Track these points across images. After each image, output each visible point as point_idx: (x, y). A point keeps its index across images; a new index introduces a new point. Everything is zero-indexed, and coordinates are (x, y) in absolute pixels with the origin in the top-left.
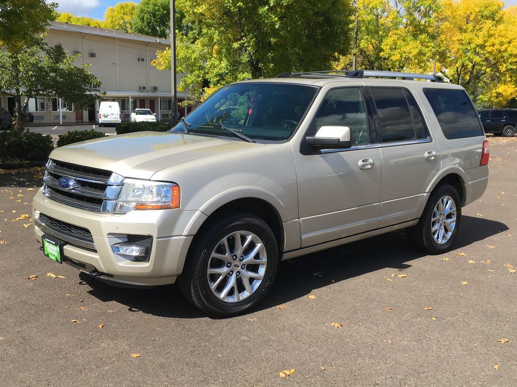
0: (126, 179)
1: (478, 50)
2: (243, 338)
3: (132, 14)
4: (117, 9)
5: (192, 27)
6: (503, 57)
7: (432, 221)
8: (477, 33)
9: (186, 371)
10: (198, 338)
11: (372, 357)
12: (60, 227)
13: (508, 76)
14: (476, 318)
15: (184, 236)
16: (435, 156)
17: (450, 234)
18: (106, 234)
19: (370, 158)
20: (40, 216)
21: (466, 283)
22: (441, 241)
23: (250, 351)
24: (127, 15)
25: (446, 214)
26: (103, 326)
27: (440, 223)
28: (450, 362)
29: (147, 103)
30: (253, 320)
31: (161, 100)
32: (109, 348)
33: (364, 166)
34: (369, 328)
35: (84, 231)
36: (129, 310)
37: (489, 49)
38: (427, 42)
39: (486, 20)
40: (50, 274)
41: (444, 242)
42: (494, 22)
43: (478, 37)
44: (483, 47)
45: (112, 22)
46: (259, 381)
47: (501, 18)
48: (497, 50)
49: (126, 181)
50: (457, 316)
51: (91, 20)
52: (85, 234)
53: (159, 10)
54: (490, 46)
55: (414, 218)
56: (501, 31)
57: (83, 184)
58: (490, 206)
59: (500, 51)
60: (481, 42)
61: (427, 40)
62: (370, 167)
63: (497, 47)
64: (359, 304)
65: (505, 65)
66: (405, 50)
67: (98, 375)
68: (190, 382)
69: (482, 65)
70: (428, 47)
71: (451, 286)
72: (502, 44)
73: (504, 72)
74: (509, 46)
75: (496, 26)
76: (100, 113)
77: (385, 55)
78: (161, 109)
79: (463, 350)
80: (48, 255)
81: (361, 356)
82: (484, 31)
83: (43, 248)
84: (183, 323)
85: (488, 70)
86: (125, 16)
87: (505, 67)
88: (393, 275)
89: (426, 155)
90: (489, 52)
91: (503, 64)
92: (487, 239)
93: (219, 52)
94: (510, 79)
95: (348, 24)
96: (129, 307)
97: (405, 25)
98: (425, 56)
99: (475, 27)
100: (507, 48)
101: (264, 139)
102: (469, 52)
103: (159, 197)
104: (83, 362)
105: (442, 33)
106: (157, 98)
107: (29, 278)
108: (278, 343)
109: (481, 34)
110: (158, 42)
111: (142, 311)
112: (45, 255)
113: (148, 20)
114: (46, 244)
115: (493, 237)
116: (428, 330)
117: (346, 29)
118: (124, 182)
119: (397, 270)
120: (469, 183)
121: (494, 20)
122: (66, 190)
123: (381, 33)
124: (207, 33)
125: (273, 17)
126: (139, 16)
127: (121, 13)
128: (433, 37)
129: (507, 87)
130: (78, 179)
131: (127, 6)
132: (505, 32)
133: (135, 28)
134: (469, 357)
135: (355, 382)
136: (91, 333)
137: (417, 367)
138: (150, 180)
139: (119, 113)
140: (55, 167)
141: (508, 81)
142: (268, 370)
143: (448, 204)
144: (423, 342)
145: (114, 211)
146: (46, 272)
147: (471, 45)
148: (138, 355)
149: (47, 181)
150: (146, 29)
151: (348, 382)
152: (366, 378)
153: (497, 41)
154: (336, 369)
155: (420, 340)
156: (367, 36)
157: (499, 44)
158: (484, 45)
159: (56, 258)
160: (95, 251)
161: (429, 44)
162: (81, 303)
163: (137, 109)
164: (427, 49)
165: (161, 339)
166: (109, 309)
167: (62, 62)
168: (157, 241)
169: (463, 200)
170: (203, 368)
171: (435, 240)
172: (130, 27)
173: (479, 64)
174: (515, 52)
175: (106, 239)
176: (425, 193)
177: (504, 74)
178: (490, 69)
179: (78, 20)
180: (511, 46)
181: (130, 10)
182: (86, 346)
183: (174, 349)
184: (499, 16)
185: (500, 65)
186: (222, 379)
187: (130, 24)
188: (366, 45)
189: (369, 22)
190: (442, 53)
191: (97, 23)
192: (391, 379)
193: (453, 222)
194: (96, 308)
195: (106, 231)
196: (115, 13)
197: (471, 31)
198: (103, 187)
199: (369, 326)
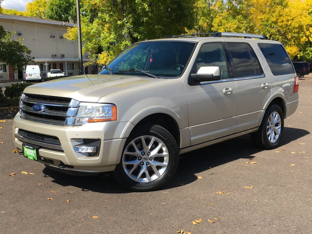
0: (81, 103)
1: (273, 25)
2: (163, 203)
3: (45, 7)
4: (34, 3)
5: (86, 14)
6: (289, 29)
7: (267, 128)
8: (272, 14)
9: (132, 224)
10: (133, 205)
11: (247, 210)
12: (35, 137)
13: (292, 41)
14: (305, 184)
15: (120, 138)
16: (267, 86)
17: (277, 136)
18: (70, 139)
19: (230, 88)
20: (19, 132)
21: (294, 165)
22: (273, 141)
23: (169, 210)
24: (41, 7)
25: (275, 124)
26: (69, 201)
27: (271, 130)
28: (297, 210)
29: (58, 66)
30: (166, 193)
31: (67, 64)
32: (78, 214)
33: (226, 92)
34: (241, 194)
35: (53, 138)
36: (82, 190)
37: (280, 24)
38: (242, 20)
39: (277, 6)
40: (24, 172)
41: (274, 141)
42: (282, 7)
43: (273, 17)
44: (276, 23)
45: (31, 12)
46: (181, 227)
47: (287, 4)
48: (285, 24)
49: (81, 104)
50: (294, 184)
51: (17, 11)
52: (54, 141)
53: (63, 4)
54: (281, 22)
55: (256, 127)
56: (287, 13)
57: (50, 108)
58: (295, 120)
59: (287, 25)
60: (274, 20)
61: (242, 19)
62: (230, 93)
63: (285, 22)
64: (231, 180)
65: (290, 34)
66: (227, 26)
67: (75, 230)
68: (136, 231)
69: (276, 35)
70: (242, 23)
71: (285, 167)
72: (288, 21)
73: (290, 38)
74: (293, 22)
75: (284, 9)
76: (26, 73)
77: (215, 29)
78: (67, 70)
79: (303, 203)
80: (27, 157)
81: (240, 210)
82: (277, 13)
83: (23, 152)
84: (121, 197)
85: (280, 38)
86: (40, 8)
87: (290, 35)
88: (247, 163)
89: (262, 85)
90: (280, 26)
91: (289, 33)
92: (298, 139)
93: (109, 29)
94: (294, 43)
95: (192, 9)
96: (82, 189)
97: (227, 10)
98: (241, 29)
99: (270, 10)
100: (291, 23)
101: (164, 76)
102: (267, 26)
103: (104, 114)
104: (63, 223)
105: (251, 14)
106: (65, 62)
107: (10, 175)
108: (186, 205)
109: (274, 14)
110: (64, 24)
111: (91, 191)
112: (25, 157)
113: (56, 10)
114: (26, 150)
115: (302, 138)
116: (278, 193)
117: (191, 12)
118: (80, 105)
119: (248, 159)
120: (288, 103)
121: (282, 5)
122: (39, 112)
123: (212, 15)
124: (101, 16)
125: (145, 4)
126: (50, 8)
127: (37, 6)
128: (245, 17)
129: (292, 48)
130: (46, 105)
131: (41, 1)
132: (290, 13)
133: (47, 16)
134: (308, 207)
135: (241, 225)
136: (63, 206)
137: (277, 214)
138: (97, 103)
139: (39, 73)
140: (27, 98)
141: (293, 44)
142: (185, 221)
143: (275, 117)
144: (277, 200)
145: (74, 124)
146: (21, 171)
147: (269, 22)
148: (97, 217)
149: (23, 108)
150: (55, 16)
151: (237, 225)
152: (248, 222)
153: (285, 19)
154: (227, 218)
155: (275, 199)
156: (203, 18)
157: (286, 21)
158: (276, 22)
159: (34, 158)
160: (62, 151)
161: (243, 22)
162: (51, 189)
163: (51, 70)
164: (242, 25)
165: (110, 207)
166: (70, 191)
167: (4, 38)
168: (104, 142)
169: (284, 115)
170: (143, 222)
171: (269, 140)
172: (43, 15)
173: (274, 34)
174: (296, 26)
175: (70, 143)
176: (262, 110)
177: (290, 40)
178: (281, 37)
179: (8, 11)
180: (294, 22)
181: (43, 4)
182: (62, 213)
183: (120, 212)
184: (285, 3)
185: (287, 35)
186: (157, 227)
187: (44, 13)
188: (202, 23)
189: (204, 8)
190: (251, 27)
191: (21, 13)
192: (263, 222)
193: (279, 128)
194: (61, 190)
195: (69, 137)
196: (33, 6)
197: (268, 13)
198: (66, 109)
199: (241, 193)
